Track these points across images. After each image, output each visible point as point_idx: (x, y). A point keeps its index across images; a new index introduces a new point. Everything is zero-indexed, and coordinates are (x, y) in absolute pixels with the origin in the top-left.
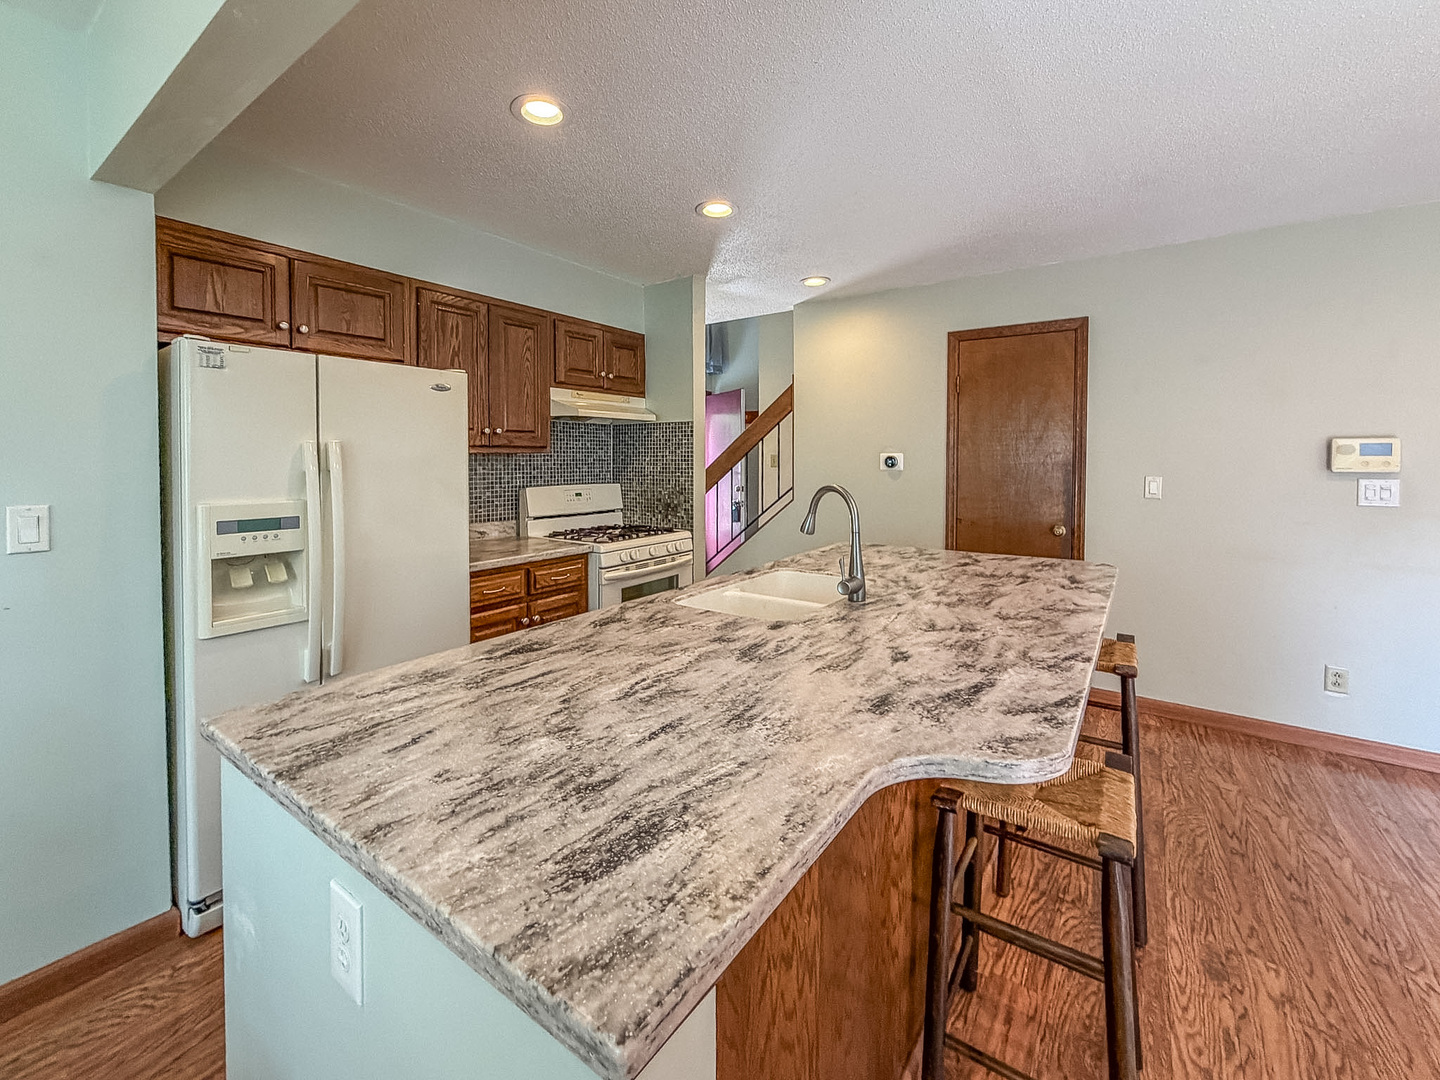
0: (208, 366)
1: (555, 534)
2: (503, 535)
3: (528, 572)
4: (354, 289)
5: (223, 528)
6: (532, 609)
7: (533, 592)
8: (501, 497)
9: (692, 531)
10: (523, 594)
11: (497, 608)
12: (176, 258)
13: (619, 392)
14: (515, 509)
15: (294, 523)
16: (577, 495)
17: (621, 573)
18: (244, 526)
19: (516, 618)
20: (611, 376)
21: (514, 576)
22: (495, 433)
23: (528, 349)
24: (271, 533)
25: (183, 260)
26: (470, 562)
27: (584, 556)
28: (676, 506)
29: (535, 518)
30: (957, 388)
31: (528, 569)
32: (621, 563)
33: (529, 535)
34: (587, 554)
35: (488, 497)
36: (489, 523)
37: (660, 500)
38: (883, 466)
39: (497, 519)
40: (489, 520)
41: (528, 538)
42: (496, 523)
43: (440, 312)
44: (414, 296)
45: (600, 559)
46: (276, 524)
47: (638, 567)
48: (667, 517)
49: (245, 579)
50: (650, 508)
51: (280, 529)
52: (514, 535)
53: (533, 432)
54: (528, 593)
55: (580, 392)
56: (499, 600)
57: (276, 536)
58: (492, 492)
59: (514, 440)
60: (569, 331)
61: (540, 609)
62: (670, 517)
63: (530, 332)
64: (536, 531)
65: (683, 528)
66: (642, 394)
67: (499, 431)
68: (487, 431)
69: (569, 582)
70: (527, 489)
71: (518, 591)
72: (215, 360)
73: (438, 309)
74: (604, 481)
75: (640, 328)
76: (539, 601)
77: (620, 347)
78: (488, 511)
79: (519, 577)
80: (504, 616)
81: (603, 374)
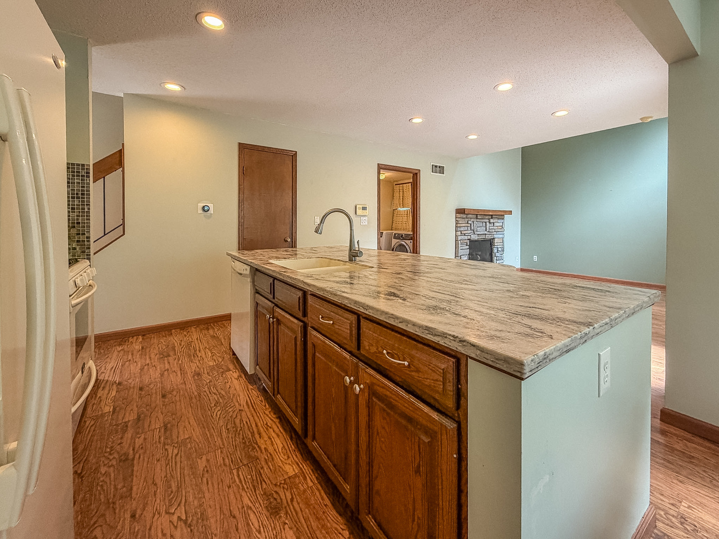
30: (244, 172)
38: (200, 211)
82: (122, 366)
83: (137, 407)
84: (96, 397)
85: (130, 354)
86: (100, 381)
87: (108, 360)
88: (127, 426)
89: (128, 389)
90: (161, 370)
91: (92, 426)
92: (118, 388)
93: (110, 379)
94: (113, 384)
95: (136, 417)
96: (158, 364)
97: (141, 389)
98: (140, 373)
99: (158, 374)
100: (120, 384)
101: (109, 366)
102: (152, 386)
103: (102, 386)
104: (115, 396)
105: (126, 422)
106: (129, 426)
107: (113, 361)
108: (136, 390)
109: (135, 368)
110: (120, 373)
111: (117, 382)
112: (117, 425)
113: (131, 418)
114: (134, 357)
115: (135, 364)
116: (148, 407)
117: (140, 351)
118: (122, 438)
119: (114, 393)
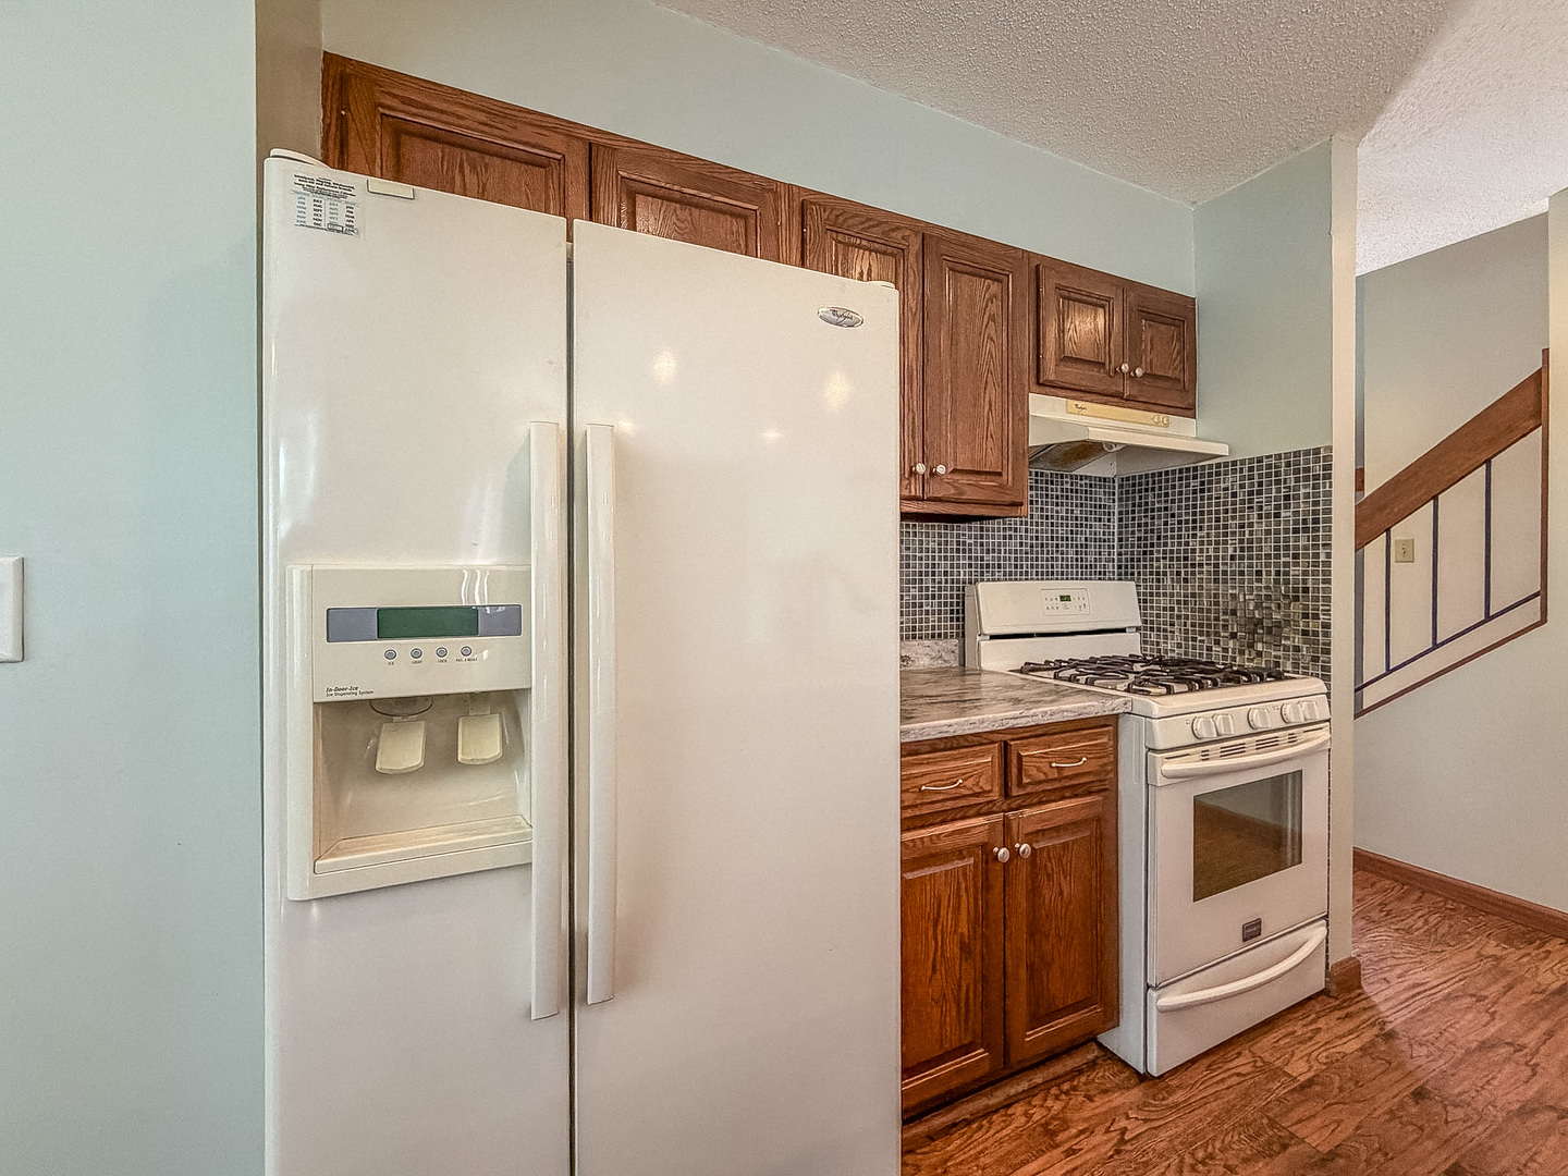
0: (317, 226)
1: (1029, 668)
2: (938, 664)
3: (1006, 747)
4: (695, 200)
5: (341, 625)
6: (1015, 829)
7: (1015, 792)
8: (933, 597)
9: (1326, 678)
10: (995, 795)
11: (944, 822)
12: (404, 138)
13: (1149, 405)
14: (958, 618)
15: (510, 622)
16: (1062, 598)
17: (1192, 763)
18: (394, 623)
19: (983, 846)
20: (1139, 372)
21: (976, 756)
22: (933, 474)
23: (992, 318)
24: (454, 644)
25: (418, 143)
26: (902, 723)
27: (1110, 723)
28: (1278, 625)
29: (993, 637)
31: (1006, 745)
32: (1194, 741)
33: (984, 666)
34: (1117, 716)
35: (914, 597)
36: (915, 642)
37: (1234, 612)
39: (927, 636)
40: (914, 637)
41: (980, 672)
42: (927, 642)
43: (841, 247)
44: (796, 219)
45: (1150, 728)
46: (462, 621)
47: (1225, 753)
48: (1251, 646)
49: (405, 750)
50: (1210, 628)
51: (475, 633)
52: (955, 664)
53: (1000, 474)
54: (1006, 793)
55: (1080, 404)
56: (949, 805)
57: (466, 652)
58: (921, 589)
59: (966, 489)
60: (1065, 288)
61: (1030, 829)
62: (1259, 647)
63: (995, 288)
64: (996, 660)
65: (1301, 670)
66: (1189, 410)
67: (941, 469)
68: (920, 468)
69: (1085, 774)
70: (980, 585)
71: (987, 788)
72: (338, 212)
73: (838, 242)
74: (1102, 575)
75: (1189, 289)
76: (1027, 812)
77: (1153, 317)
78: (914, 621)
79: (988, 759)
80: (959, 841)
81: (1125, 367)
82: (1448, 998)
83: (1358, 1128)
84: (1314, 1021)
85: (1505, 982)
86: (1360, 995)
87: (1431, 960)
88: (1285, 1147)
89: (1391, 1064)
90: (1541, 1094)
91: (1238, 1074)
92: (1372, 1043)
93: (1382, 1008)
94: (1373, 1024)
95: (1324, 1149)
96: (1553, 1070)
97: (1420, 1095)
98: (1469, 1052)
99: (1514, 1098)
100: (1390, 1036)
101: (1418, 976)
102: (1460, 1113)
103: (1349, 1010)
104: (1345, 1055)
105: (1292, 1136)
106: (1291, 1150)
107: (1439, 970)
108: (1405, 1088)
109: (1470, 1026)
110: (1423, 1011)
111: (1389, 1027)
112: (1272, 1123)
113: (1313, 1140)
114: (1503, 1000)
115: (1487, 1018)
116: (1379, 1157)
117: (1541, 997)
118: (1246, 1160)
119: (1352, 1046)
